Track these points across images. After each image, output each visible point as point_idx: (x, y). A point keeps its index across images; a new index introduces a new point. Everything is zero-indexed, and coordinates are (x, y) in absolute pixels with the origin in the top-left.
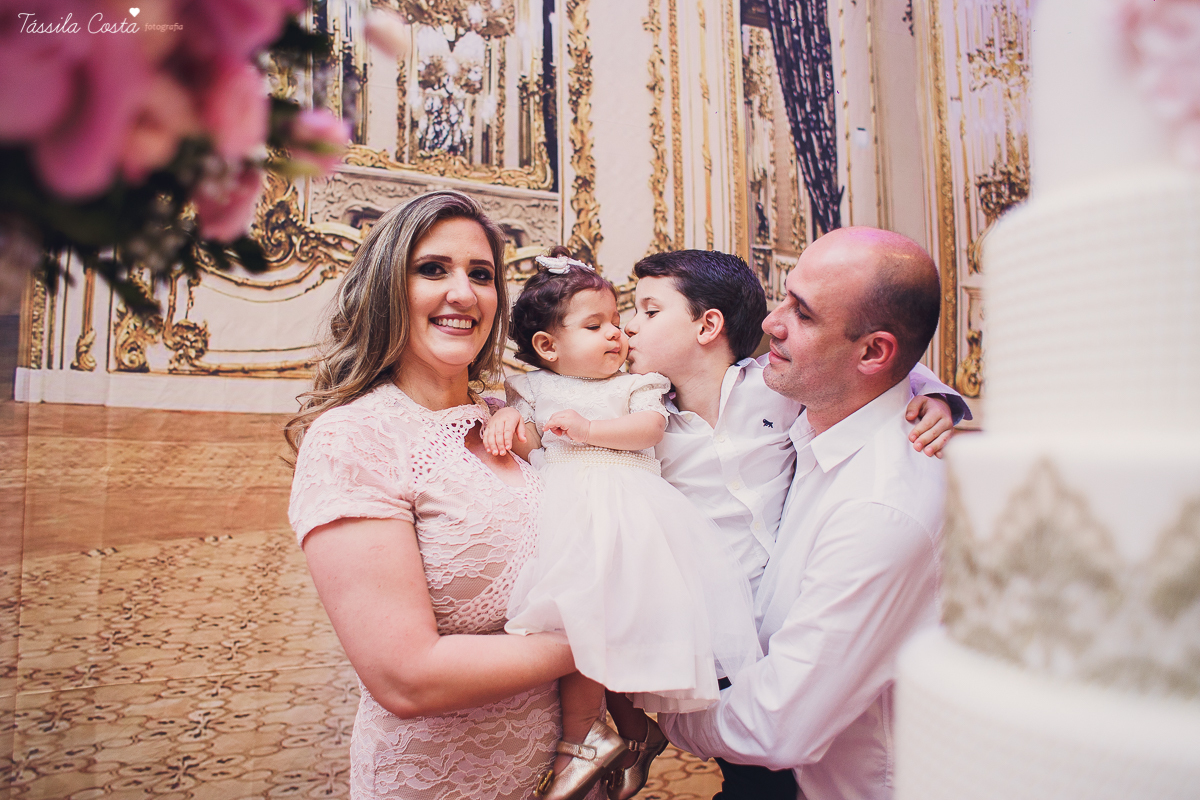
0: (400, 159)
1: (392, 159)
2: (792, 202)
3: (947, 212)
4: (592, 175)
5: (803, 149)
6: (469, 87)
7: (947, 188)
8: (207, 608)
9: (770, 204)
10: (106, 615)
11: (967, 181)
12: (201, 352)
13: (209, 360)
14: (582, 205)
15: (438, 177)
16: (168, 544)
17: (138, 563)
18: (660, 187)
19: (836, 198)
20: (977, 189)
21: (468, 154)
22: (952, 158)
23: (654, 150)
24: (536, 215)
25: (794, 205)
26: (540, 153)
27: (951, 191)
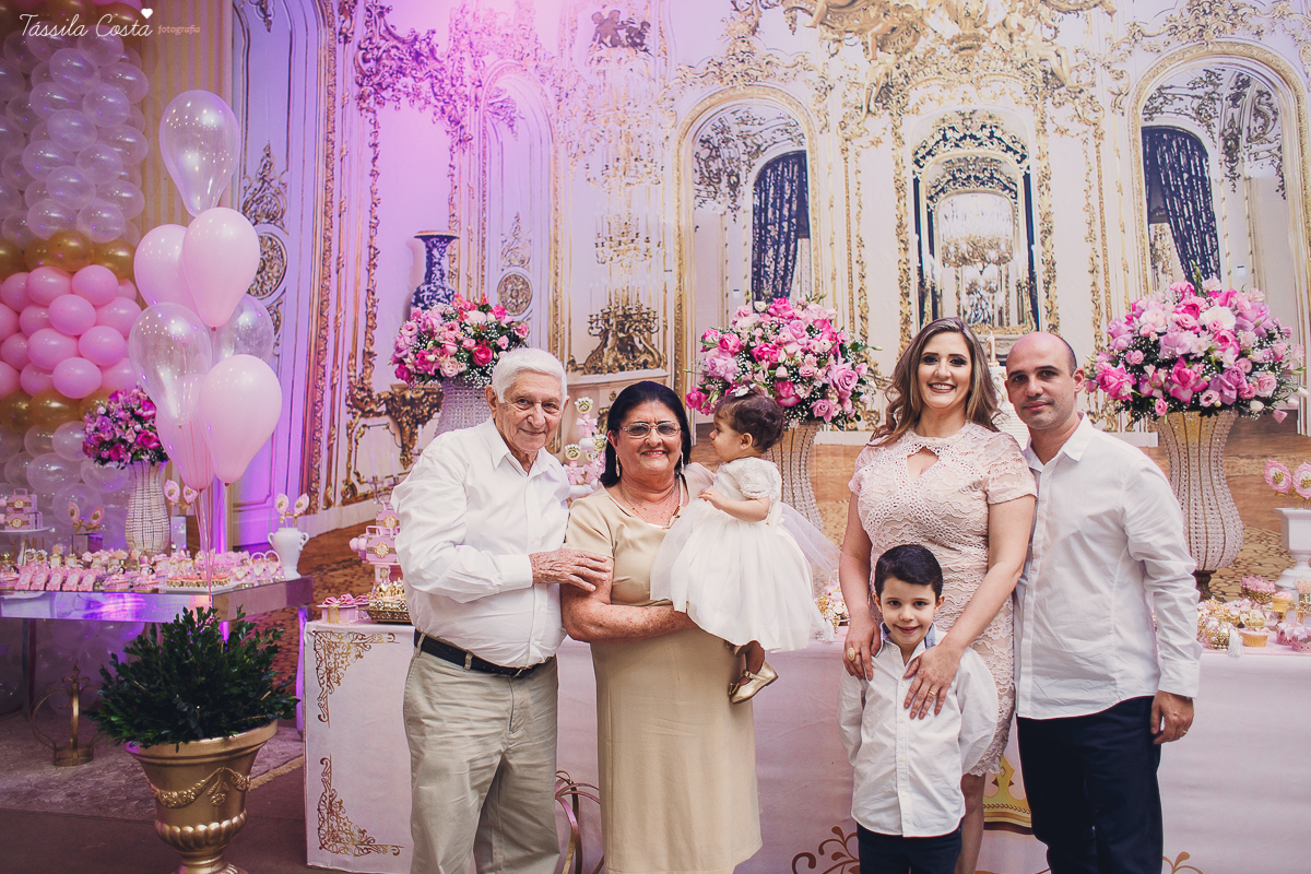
4: (1058, 322)
6: (991, 291)
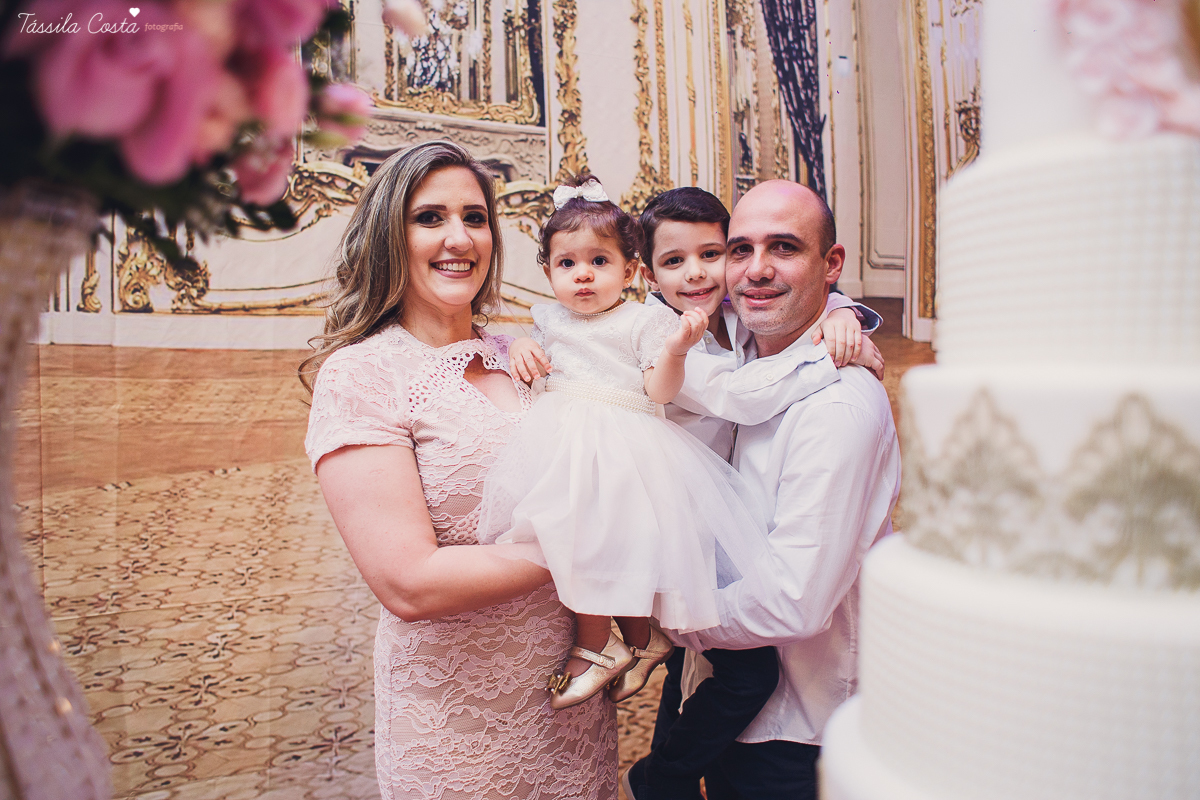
0: (389, 97)
1: (382, 97)
2: (775, 131)
3: (927, 137)
4: (578, 109)
5: (785, 79)
6: (455, 23)
7: (927, 115)
8: (219, 537)
9: (754, 134)
10: (125, 545)
11: (947, 107)
12: (202, 292)
13: (209, 300)
14: (569, 138)
15: (427, 114)
16: (179, 477)
17: (152, 497)
18: (645, 120)
19: (818, 127)
20: (957, 115)
21: (456, 90)
22: (933, 85)
23: (638, 83)
24: (524, 149)
25: (777, 135)
26: (527, 87)
27: (931, 118)
